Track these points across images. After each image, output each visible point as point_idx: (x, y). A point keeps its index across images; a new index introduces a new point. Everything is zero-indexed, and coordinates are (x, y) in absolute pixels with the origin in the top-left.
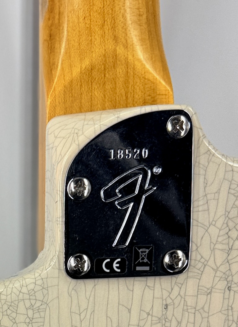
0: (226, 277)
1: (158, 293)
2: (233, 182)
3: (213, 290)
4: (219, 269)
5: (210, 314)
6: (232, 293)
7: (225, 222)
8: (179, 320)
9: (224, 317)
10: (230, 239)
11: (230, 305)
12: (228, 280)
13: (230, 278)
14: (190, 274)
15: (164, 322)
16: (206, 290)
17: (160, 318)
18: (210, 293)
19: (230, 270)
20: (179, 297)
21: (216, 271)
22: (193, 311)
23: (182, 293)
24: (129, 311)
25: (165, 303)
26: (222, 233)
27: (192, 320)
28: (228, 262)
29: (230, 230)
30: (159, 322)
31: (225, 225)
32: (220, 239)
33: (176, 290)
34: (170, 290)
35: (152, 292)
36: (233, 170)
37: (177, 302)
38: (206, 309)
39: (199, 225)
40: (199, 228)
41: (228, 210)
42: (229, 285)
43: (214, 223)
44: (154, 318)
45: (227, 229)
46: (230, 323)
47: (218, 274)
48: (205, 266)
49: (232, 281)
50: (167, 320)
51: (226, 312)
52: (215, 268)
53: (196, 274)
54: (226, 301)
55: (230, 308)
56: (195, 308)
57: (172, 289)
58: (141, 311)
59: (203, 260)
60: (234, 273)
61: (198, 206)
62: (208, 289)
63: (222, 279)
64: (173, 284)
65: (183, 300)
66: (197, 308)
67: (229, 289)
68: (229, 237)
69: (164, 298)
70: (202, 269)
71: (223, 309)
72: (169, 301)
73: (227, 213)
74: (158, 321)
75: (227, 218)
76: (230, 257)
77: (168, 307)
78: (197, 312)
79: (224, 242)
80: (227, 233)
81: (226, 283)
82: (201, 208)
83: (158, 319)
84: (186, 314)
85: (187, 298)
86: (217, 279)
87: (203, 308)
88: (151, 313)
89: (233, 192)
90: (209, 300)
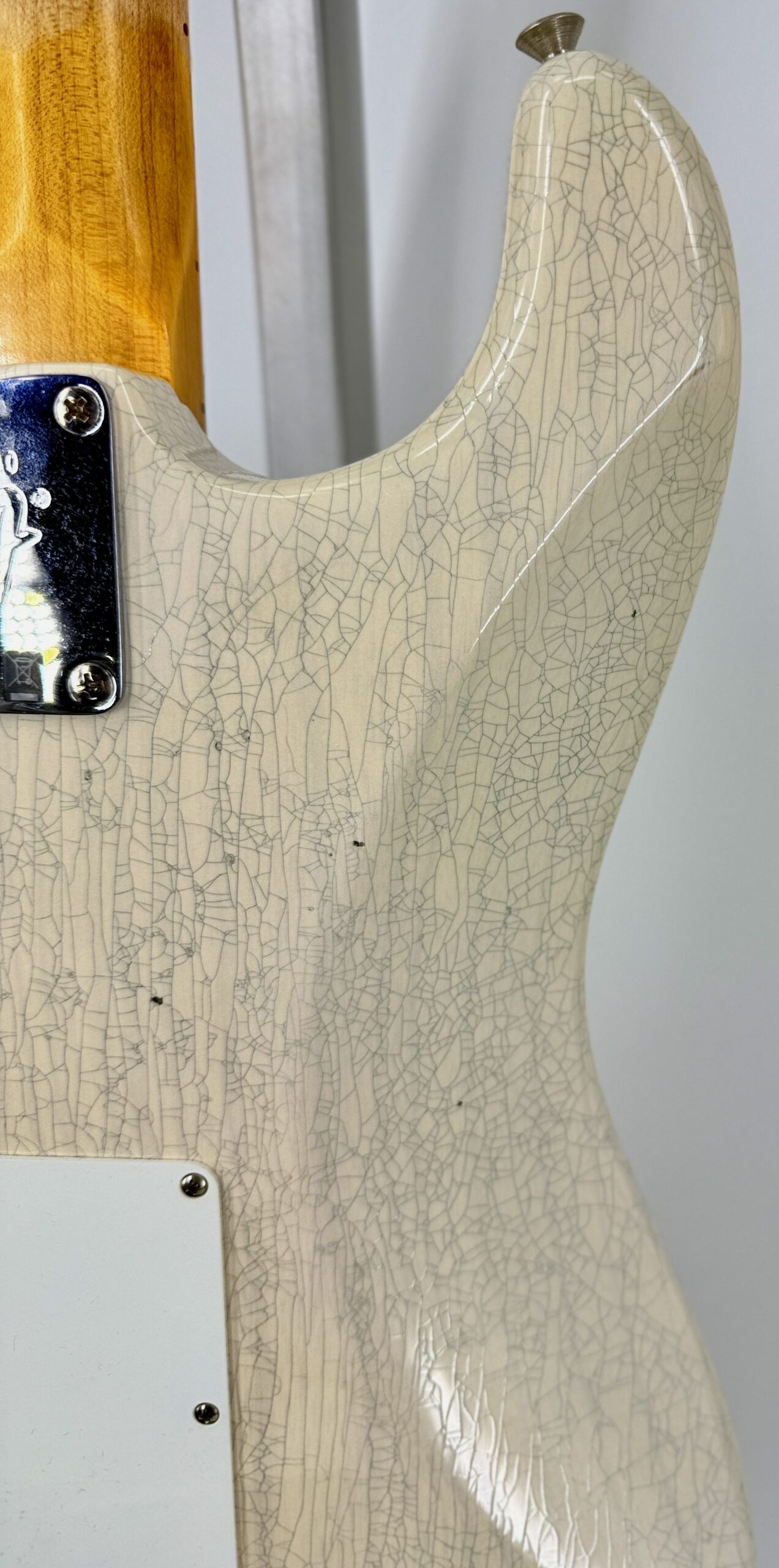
0: (210, 723)
1: (68, 747)
2: (210, 529)
3: (184, 748)
4: (194, 706)
5: (182, 795)
6: (224, 755)
7: (200, 611)
8: (118, 805)
9: (211, 803)
10: (213, 647)
11: (222, 779)
12: (215, 728)
13: (217, 727)
14: (133, 713)
15: (86, 806)
16: (169, 746)
17: (77, 799)
18: (178, 753)
19: (216, 708)
20: (113, 758)
21: (187, 709)
22: (145, 787)
23: (119, 750)
24: (13, 779)
25: (84, 768)
26: (193, 633)
27: (143, 804)
28: (211, 692)
29: (210, 628)
30: (78, 806)
31: (199, 619)
32: (190, 646)
33: (106, 743)
34: (93, 743)
35: (55, 743)
36: (208, 506)
37: (109, 766)
38: (172, 784)
39: (145, 613)
40: (144, 619)
41: (204, 585)
42: (217, 739)
43: (174, 611)
44: (65, 798)
45: (205, 629)
46: (225, 815)
47: (193, 715)
48: (163, 697)
49: (223, 731)
50: (92, 802)
51: (215, 794)
52: (184, 703)
53: (145, 714)
54: (213, 772)
55: (222, 785)
56: (149, 782)
57: (98, 741)
58: (39, 783)
59: (157, 687)
60: (225, 717)
61: (138, 576)
62: (173, 745)
63: (200, 727)
64: (99, 730)
65: (122, 763)
66: (154, 782)
67: (218, 747)
68: (210, 642)
69: (83, 756)
70: (157, 705)
71: (208, 787)
72: (93, 765)
73: (201, 594)
74: (74, 804)
75: (203, 604)
76: (214, 685)
77: (93, 776)
78: (153, 790)
79: (200, 652)
80: (205, 635)
81: (209, 734)
82: (144, 581)
83: (71, 799)
84: (131, 793)
85: (130, 762)
86: (189, 727)
87: (165, 783)
88: (57, 785)
89: (211, 550)
90: (176, 768)
